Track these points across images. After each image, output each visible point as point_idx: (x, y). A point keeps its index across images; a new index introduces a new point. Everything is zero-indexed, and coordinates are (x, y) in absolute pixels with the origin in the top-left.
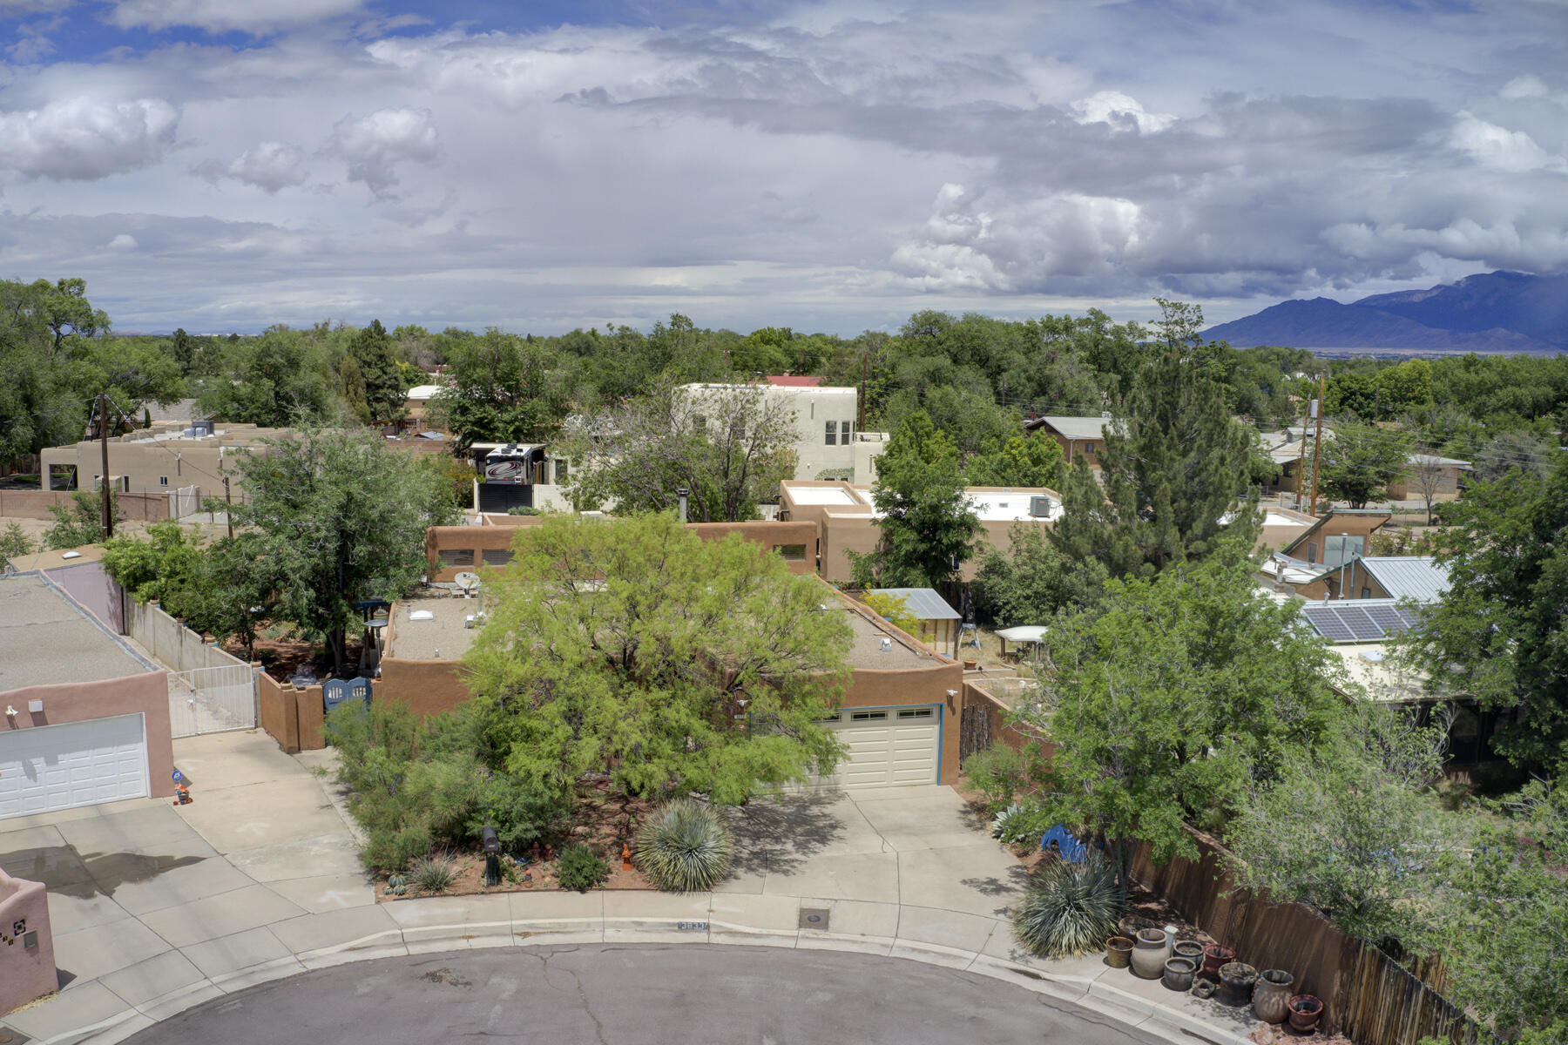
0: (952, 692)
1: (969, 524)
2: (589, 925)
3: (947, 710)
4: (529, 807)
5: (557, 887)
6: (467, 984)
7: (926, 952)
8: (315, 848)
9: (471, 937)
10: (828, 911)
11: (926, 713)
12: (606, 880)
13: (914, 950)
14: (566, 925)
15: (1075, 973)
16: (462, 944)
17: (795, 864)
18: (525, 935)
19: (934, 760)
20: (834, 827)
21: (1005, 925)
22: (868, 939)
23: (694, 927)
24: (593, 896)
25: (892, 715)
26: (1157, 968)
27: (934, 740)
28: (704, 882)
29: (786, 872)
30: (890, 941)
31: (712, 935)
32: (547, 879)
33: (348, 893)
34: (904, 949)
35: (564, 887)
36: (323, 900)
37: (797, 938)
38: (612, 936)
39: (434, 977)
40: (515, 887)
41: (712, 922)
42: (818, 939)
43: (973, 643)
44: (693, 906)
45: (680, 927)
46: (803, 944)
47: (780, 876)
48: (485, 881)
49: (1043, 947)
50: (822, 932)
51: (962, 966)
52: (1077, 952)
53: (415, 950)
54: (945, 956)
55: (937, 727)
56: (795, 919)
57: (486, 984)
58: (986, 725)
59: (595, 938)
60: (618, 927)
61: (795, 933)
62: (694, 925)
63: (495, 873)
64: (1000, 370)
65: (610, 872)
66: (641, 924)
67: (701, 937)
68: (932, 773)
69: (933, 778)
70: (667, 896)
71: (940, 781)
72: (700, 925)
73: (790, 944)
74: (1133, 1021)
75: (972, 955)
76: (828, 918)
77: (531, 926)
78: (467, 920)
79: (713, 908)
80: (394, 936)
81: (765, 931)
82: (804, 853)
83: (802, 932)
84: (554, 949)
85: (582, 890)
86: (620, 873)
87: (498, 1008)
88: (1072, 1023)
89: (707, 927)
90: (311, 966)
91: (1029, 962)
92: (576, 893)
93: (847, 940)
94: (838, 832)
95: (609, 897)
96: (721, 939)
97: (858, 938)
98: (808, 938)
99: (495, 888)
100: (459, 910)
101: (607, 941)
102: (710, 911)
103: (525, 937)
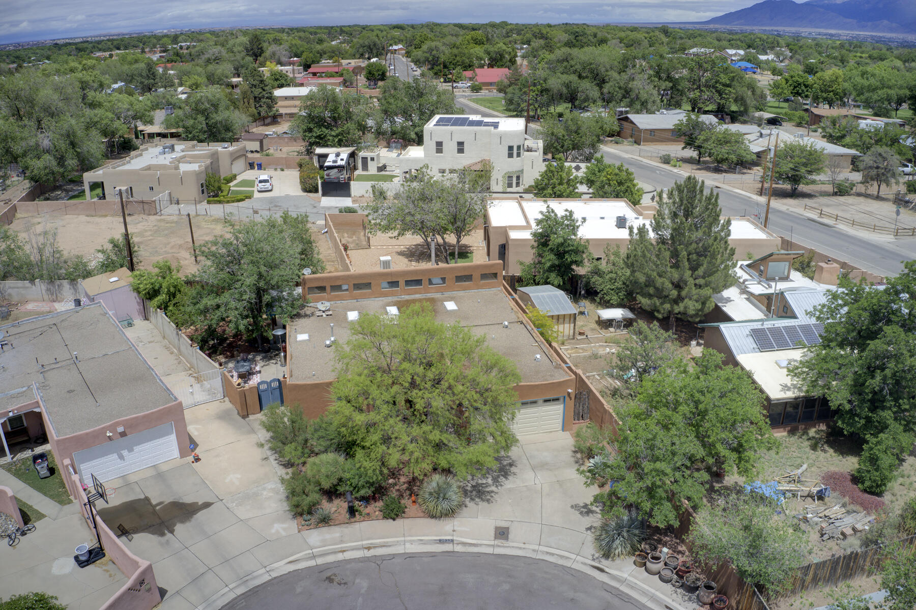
0: (570, 391)
2: (398, 542)
5: (381, 518)
6: (345, 583)
7: (553, 554)
8: (265, 493)
9: (344, 552)
10: (508, 528)
12: (404, 512)
13: (547, 553)
14: (387, 542)
15: (620, 570)
16: (340, 557)
17: (493, 494)
18: (369, 548)
21: (590, 537)
22: (526, 546)
23: (446, 541)
24: (399, 522)
25: (540, 402)
26: (657, 571)
27: (561, 412)
28: (450, 513)
29: (488, 501)
30: (536, 547)
31: (455, 545)
32: (377, 513)
33: (285, 526)
34: (543, 552)
35: (386, 517)
36: (273, 531)
37: (493, 546)
38: (409, 547)
39: (330, 579)
40: (362, 519)
41: (455, 538)
42: (503, 547)
43: (584, 313)
44: (446, 527)
46: (496, 551)
47: (485, 504)
48: (348, 516)
49: (607, 555)
50: (505, 542)
51: (568, 564)
52: (622, 557)
53: (320, 561)
54: (562, 557)
55: (562, 406)
56: (492, 533)
57: (354, 583)
58: (587, 399)
59: (400, 550)
60: (411, 542)
61: (492, 543)
63: (352, 511)
65: (406, 507)
66: (421, 540)
67: (448, 547)
68: (560, 426)
70: (433, 520)
71: (563, 430)
72: (449, 540)
73: (489, 550)
75: (573, 556)
76: (508, 533)
77: (371, 544)
78: (342, 542)
79: (455, 529)
80: (309, 554)
81: (479, 542)
82: (497, 486)
83: (497, 542)
84: (383, 558)
85: (393, 518)
86: (412, 509)
87: (360, 599)
89: (452, 541)
90: (274, 575)
91: (600, 561)
92: (391, 521)
93: (517, 547)
94: (513, 469)
95: (407, 521)
96: (459, 548)
97: (522, 546)
98: (499, 546)
99: (353, 520)
100: (337, 535)
101: (407, 551)
102: (454, 531)
103: (369, 550)
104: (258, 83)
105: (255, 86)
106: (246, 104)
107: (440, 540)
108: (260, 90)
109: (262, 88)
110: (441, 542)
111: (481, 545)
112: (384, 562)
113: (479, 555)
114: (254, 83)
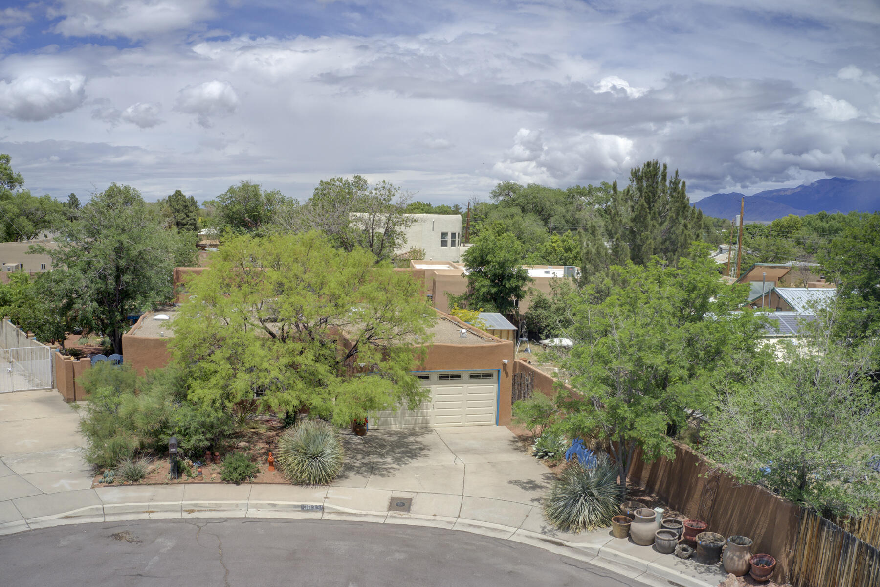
0: (506, 361)
1: (523, 277)
2: (237, 505)
3: (502, 374)
4: (203, 424)
5: (220, 481)
6: (139, 542)
7: (479, 527)
8: (63, 455)
9: (152, 512)
10: (411, 500)
11: (489, 376)
12: (255, 477)
13: (471, 525)
14: (221, 505)
15: (589, 542)
16: (145, 516)
17: (391, 470)
18: (191, 511)
19: (494, 409)
20: (421, 449)
21: (537, 509)
22: (438, 518)
23: (313, 508)
24: (244, 488)
25: (466, 376)
26: (650, 537)
27: (494, 395)
28: (324, 479)
29: (383, 475)
30: (454, 520)
31: (326, 513)
32: (214, 476)
33: (74, 482)
34: (463, 525)
35: (226, 480)
36: (56, 485)
37: (385, 516)
38: (253, 513)
39: (117, 537)
40: (190, 480)
41: (326, 505)
42: (401, 517)
43: (526, 350)
44: (315, 495)
45: (303, 508)
46: (390, 521)
47: (378, 478)
48: (169, 476)
49: (566, 524)
50: (405, 513)
51: (505, 537)
52: (590, 528)
53: (109, 519)
54: (494, 530)
55: (496, 386)
56: (386, 504)
57: (153, 542)
58: (530, 386)
59: (241, 514)
60: (258, 507)
61: (385, 513)
62: (312, 507)
63: (178, 471)
64: (550, 216)
65: (258, 471)
66: (274, 505)
67: (317, 515)
68: (493, 417)
69: (493, 421)
70: (297, 489)
71: (498, 423)
72: (317, 507)
73: (381, 521)
74: (632, 575)
75: (513, 530)
76: (410, 504)
77: (195, 505)
78: (152, 500)
79: (328, 496)
80: (97, 509)
81: (363, 512)
82: (399, 464)
83: (392, 513)
84: (208, 521)
85: (237, 483)
86: (266, 472)
87: (156, 558)
88: (586, 576)
89: (322, 509)
90: (33, 527)
91: (554, 535)
92: (234, 485)
93: (422, 519)
94: (425, 452)
95: (256, 488)
96: (331, 517)
97: (431, 518)
98: (395, 517)
99: (176, 481)
100: (148, 494)
101: (247, 516)
102: (326, 498)
104: (182, 207)
105: (179, 211)
108: (185, 216)
109: (186, 214)
111: (365, 515)
112: (208, 525)
113: (361, 523)
114: (178, 208)
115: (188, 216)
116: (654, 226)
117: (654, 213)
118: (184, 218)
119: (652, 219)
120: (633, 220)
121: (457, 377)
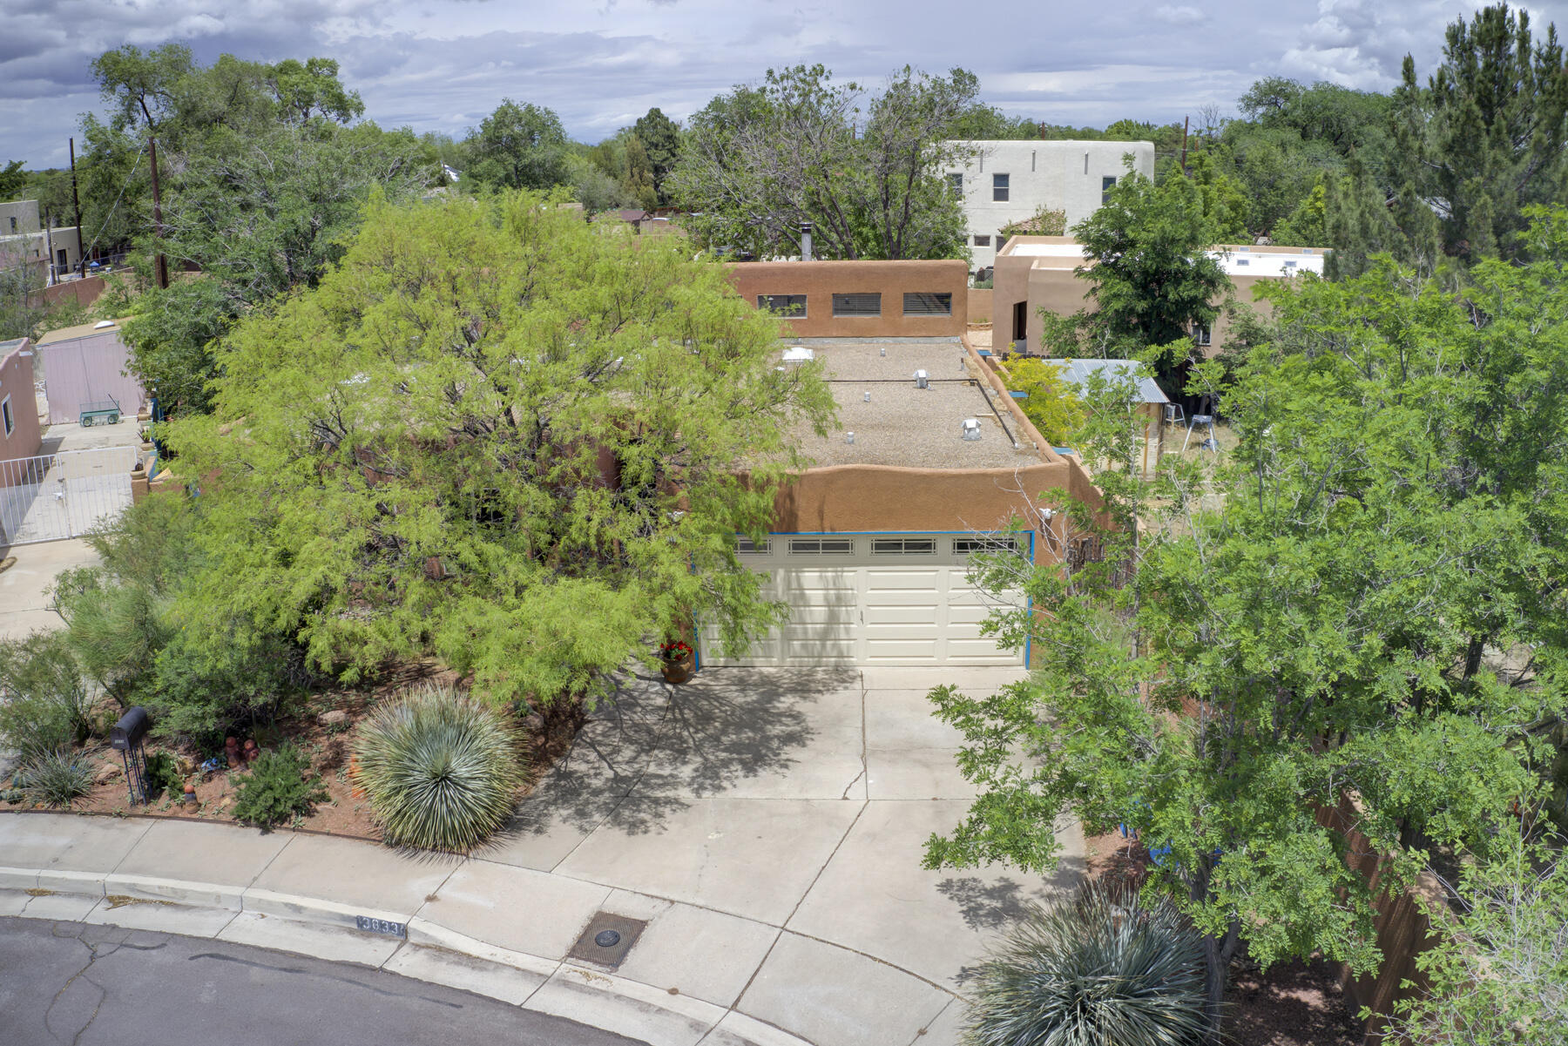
0: (1048, 512)
2: (218, 898)
3: (1038, 544)
5: (231, 817)
10: (644, 926)
12: (310, 813)
13: (747, 1045)
14: (184, 894)
16: (18, 905)
17: (668, 809)
18: (117, 901)
21: (961, 1012)
22: (676, 1004)
23: (381, 930)
24: (279, 839)
25: (945, 546)
29: (634, 827)
30: (716, 1015)
31: (406, 949)
32: (227, 801)
34: (729, 1041)
35: (242, 818)
37: (543, 979)
38: (238, 928)
40: (173, 810)
41: (415, 924)
42: (581, 989)
46: (542, 998)
47: (617, 834)
50: (603, 972)
56: (574, 932)
59: (205, 926)
60: (264, 910)
61: (547, 967)
62: (382, 925)
63: (154, 782)
65: (324, 798)
66: (298, 909)
69: (1019, 657)
71: (1030, 662)
72: (391, 927)
73: (523, 992)
76: (633, 942)
77: (132, 887)
78: (55, 862)
79: (444, 892)
81: (500, 955)
82: (700, 787)
83: (573, 970)
84: (129, 939)
85: (265, 828)
89: (403, 932)
92: (255, 832)
93: (632, 1001)
94: (791, 751)
95: (302, 843)
96: (408, 963)
97: (660, 998)
98: (566, 984)
99: (142, 809)
100: (62, 841)
101: (221, 935)
102: (430, 899)
103: (116, 905)
104: (661, 139)
105: (656, 146)
106: (637, 178)
107: (360, 921)
108: (665, 154)
109: (669, 150)
110: (364, 927)
111: (500, 966)
112: (121, 950)
114: (654, 140)
115: (674, 155)
116: (1496, 162)
117: (1499, 132)
118: (666, 159)
119: (1492, 146)
120: (1449, 148)
121: (925, 546)
